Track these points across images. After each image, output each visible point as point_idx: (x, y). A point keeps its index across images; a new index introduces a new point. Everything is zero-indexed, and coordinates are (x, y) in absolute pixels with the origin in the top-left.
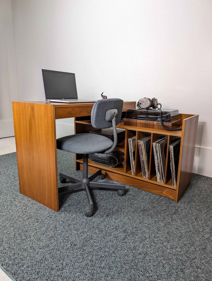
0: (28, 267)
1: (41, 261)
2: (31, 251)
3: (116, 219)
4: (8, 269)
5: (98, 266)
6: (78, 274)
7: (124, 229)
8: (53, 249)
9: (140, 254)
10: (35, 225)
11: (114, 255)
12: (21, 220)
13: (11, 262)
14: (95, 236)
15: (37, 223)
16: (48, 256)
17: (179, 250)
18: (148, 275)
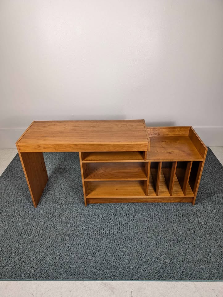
0: (171, 270)
1: (172, 262)
2: (159, 260)
3: (170, 210)
4: (164, 278)
5: (197, 244)
6: (195, 254)
7: (181, 214)
8: (167, 251)
9: (204, 224)
10: (136, 244)
11: (196, 233)
12: (122, 246)
13: (160, 275)
14: (175, 228)
15: (135, 242)
16: (171, 256)
17: (214, 211)
18: (218, 233)
